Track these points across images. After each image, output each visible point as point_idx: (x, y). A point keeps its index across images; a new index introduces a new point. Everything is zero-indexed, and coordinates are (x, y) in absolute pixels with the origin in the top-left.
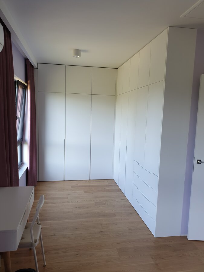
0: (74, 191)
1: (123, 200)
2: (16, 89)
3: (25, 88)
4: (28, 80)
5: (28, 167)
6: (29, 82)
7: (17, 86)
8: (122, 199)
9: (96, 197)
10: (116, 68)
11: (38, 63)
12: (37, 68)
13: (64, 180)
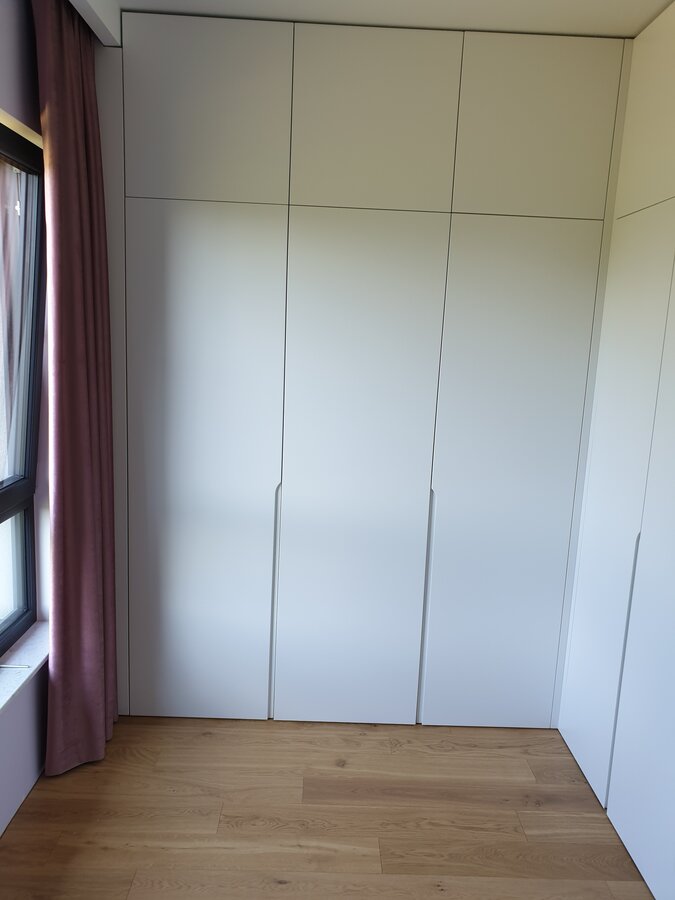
6: (45, 118)
10: (624, 38)
11: (123, 10)
12: (120, 44)
13: (269, 714)
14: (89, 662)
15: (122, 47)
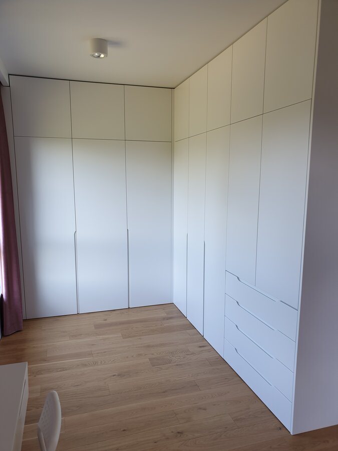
1: (202, 349)
5: (2, 295)
8: (201, 347)
9: (149, 346)
10: (171, 88)
11: (9, 75)
13: (78, 312)
14: (16, 296)
15: (10, 86)
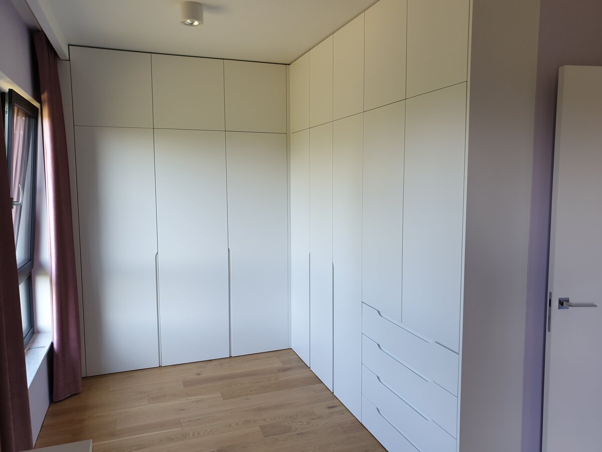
0: (193, 398)
1: (332, 410)
2: (7, 116)
3: (33, 115)
4: (44, 92)
5: (52, 344)
6: (44, 96)
7: (7, 107)
8: (330, 407)
9: (259, 409)
10: (286, 64)
11: (69, 45)
12: (68, 59)
13: (159, 364)
15: (69, 60)
